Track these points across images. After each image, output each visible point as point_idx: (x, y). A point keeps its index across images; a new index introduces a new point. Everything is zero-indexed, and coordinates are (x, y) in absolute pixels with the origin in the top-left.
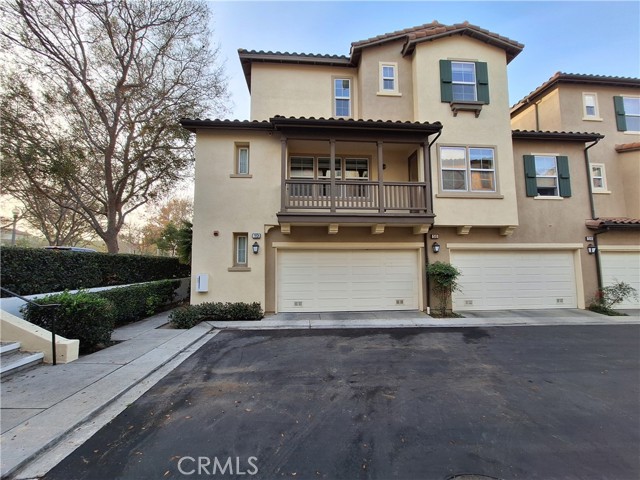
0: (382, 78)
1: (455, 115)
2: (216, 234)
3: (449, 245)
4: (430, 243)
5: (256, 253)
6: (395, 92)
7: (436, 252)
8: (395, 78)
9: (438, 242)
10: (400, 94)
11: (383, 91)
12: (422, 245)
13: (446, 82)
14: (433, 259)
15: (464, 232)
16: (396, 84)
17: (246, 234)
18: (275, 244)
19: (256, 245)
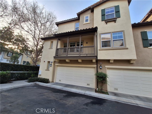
0: (85, 19)
1: (107, 24)
2: (44, 62)
3: (106, 66)
4: (99, 65)
5: (51, 66)
6: (89, 22)
7: (101, 69)
8: (89, 19)
9: (102, 65)
10: (90, 22)
11: (85, 23)
12: (96, 66)
13: (103, 15)
14: (100, 71)
15: (111, 62)
16: (89, 20)
17: (50, 62)
18: (56, 64)
19: (51, 64)
